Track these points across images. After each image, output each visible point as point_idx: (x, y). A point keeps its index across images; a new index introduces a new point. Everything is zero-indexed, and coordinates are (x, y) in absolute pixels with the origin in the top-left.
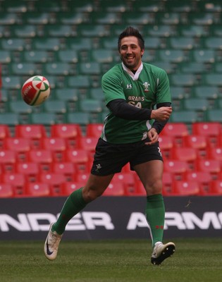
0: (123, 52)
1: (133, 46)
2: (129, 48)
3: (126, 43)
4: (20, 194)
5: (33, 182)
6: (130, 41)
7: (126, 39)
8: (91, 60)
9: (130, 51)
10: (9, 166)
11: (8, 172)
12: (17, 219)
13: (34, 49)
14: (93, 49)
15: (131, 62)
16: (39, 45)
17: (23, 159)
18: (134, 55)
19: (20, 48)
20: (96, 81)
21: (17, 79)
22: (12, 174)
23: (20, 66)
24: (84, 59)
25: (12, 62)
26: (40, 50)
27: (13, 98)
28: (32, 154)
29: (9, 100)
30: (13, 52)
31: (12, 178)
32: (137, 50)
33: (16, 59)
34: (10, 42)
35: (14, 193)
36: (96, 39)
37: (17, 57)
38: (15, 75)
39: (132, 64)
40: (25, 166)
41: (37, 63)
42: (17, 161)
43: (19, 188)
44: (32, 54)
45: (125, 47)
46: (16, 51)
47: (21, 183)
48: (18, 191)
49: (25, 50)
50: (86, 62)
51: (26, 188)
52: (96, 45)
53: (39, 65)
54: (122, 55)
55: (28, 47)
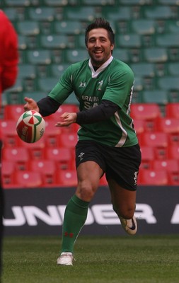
0: (91, 45)
1: (102, 39)
2: (97, 41)
3: (94, 35)
4: (50, 183)
5: (65, 169)
6: (99, 33)
7: (94, 31)
8: (131, 31)
9: (98, 44)
10: (37, 152)
11: (37, 158)
12: (47, 212)
13: (65, 19)
14: (132, 20)
15: (99, 57)
16: (71, 15)
17: (53, 143)
18: (103, 49)
19: (50, 18)
20: (136, 55)
21: (46, 53)
22: (40, 160)
23: (50, 38)
24: (122, 30)
25: (41, 33)
26: (72, 20)
27: (42, 74)
28: (64, 138)
29: (38, 77)
30: (42, 22)
31: (41, 165)
32: (107, 44)
33: (46, 31)
34: (39, 11)
35: (43, 183)
36: (137, 8)
37: (47, 28)
38: (44, 48)
39: (101, 59)
40: (56, 152)
41: (69, 35)
42: (47, 146)
43: (49, 176)
44: (64, 25)
45: (94, 40)
46: (46, 21)
47: (51, 171)
48: (47, 180)
49: (55, 20)
50: (125, 33)
51: (56, 177)
52: (136, 15)
53: (71, 37)
54: (90, 49)
55: (59, 16)
